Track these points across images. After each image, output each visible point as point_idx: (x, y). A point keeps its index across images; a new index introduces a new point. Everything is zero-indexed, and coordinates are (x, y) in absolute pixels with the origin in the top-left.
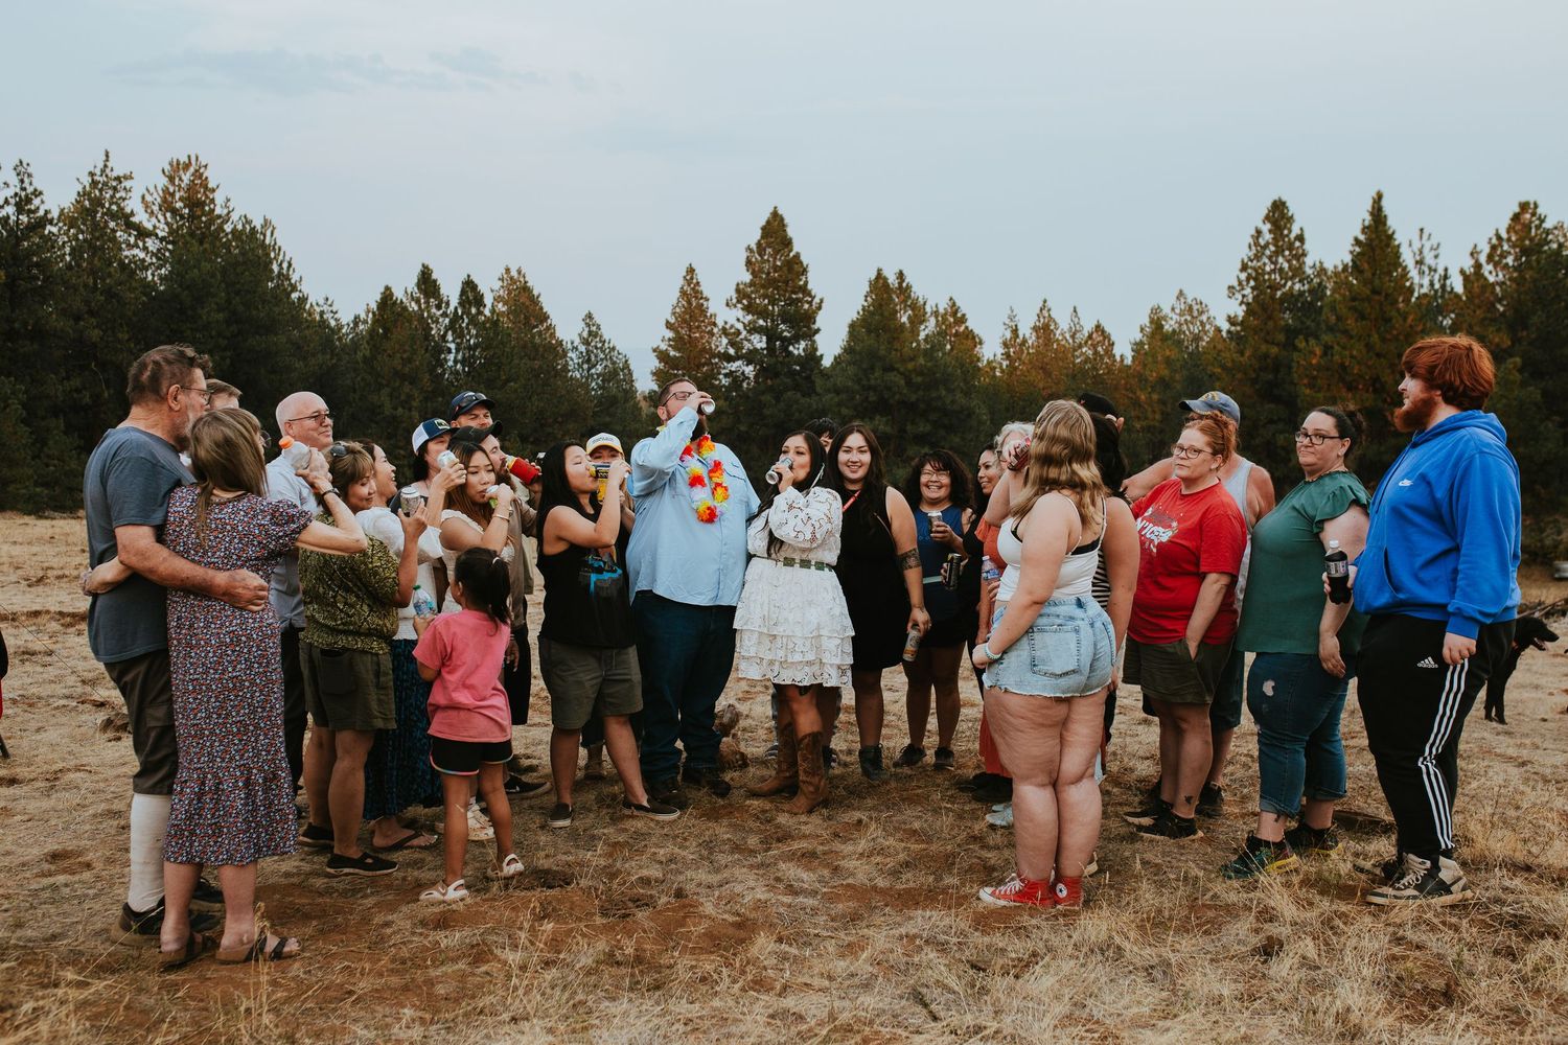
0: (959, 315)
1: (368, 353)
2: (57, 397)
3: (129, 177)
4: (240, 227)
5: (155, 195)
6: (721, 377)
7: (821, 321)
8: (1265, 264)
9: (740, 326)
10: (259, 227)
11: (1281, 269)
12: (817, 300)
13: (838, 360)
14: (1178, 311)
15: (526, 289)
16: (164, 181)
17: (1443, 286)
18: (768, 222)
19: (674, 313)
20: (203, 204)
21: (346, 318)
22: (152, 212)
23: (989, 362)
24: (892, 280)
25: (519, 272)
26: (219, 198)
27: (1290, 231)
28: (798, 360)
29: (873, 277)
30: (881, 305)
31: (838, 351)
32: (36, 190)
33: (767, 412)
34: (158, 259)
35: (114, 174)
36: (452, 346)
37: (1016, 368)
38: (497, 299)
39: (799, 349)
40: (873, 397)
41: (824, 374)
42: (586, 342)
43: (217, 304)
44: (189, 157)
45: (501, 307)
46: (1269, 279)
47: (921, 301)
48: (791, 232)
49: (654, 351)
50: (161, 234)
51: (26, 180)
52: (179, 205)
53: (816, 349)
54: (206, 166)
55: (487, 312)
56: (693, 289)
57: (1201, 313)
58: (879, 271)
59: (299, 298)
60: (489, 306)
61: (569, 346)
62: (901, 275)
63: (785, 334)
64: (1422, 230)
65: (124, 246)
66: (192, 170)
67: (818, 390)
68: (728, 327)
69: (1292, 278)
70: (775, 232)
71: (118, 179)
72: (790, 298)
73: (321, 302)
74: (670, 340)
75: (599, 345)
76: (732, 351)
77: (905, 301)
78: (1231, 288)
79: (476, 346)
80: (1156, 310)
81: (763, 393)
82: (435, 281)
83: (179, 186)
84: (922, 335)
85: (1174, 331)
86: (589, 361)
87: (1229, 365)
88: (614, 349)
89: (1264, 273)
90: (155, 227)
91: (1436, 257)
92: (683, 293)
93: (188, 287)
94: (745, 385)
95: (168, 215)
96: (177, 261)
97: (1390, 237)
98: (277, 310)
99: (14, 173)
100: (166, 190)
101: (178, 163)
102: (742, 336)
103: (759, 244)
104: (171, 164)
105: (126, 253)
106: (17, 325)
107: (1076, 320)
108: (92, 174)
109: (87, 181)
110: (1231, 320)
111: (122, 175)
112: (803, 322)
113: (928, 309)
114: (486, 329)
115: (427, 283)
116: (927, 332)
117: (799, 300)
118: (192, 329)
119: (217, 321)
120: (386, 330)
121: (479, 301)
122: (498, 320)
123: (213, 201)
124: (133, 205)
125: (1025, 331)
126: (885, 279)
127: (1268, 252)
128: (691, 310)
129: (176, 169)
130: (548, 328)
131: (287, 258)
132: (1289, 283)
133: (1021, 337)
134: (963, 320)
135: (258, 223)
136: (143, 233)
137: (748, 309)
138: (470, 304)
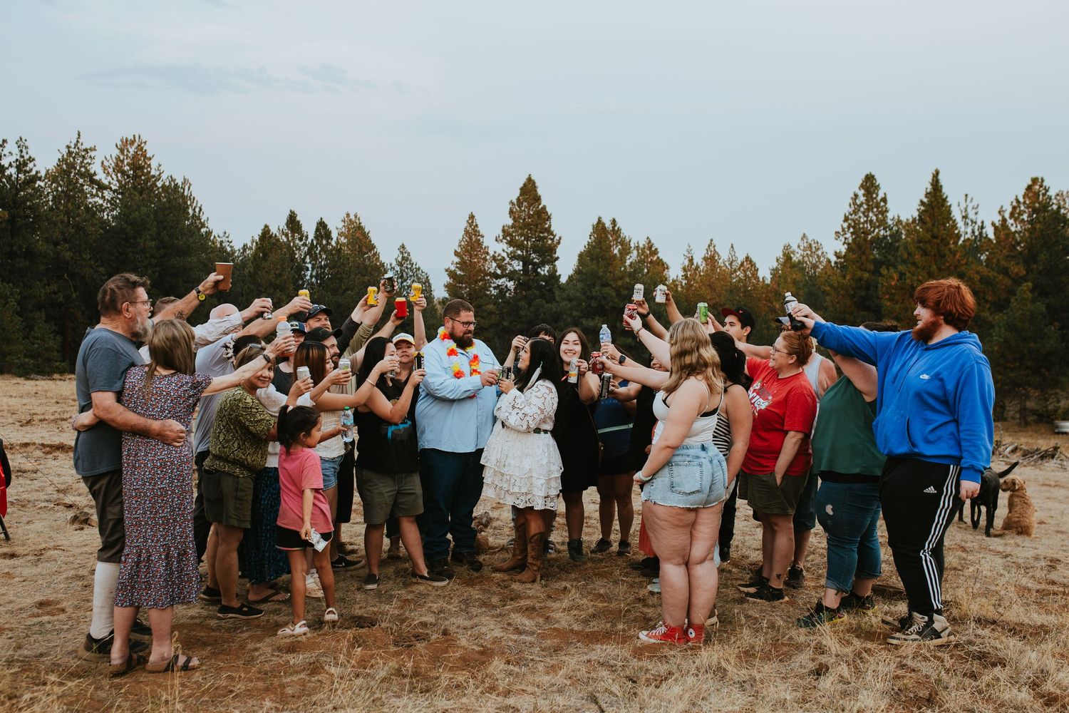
0: (653, 249)
1: (252, 270)
2: (40, 297)
3: (93, 149)
4: (167, 184)
5: (111, 161)
6: (491, 289)
7: (559, 252)
8: (860, 217)
9: (505, 255)
10: (180, 184)
11: (871, 221)
12: (557, 238)
13: (571, 278)
14: (802, 248)
15: (360, 228)
16: (117, 152)
17: (981, 234)
18: (525, 185)
19: (460, 246)
20: (143, 168)
21: (238, 246)
22: (108, 173)
23: (674, 281)
24: (608, 225)
25: (356, 216)
26: (154, 164)
27: (877, 195)
28: (544, 278)
29: (595, 223)
30: (600, 242)
31: (571, 272)
32: (30, 157)
33: (522, 313)
34: (112, 204)
35: (84, 147)
36: (310, 266)
37: (692, 286)
38: (341, 234)
39: (544, 271)
40: (594, 304)
41: (561, 288)
42: (400, 264)
43: (151, 235)
44: (134, 136)
45: (343, 240)
46: (863, 227)
47: (627, 239)
48: (540, 191)
49: (446, 271)
50: (114, 188)
51: (24, 151)
52: (127, 168)
53: (556, 271)
54: (145, 143)
55: (333, 243)
56: (473, 229)
57: (818, 249)
58: (599, 218)
59: (206, 232)
60: (335, 239)
61: (389, 267)
62: (614, 222)
63: (535, 260)
64: (966, 195)
65: (88, 195)
66: (136, 145)
67: (557, 298)
68: (496, 255)
69: (878, 227)
70: (529, 191)
71: (86, 150)
72: (539, 236)
73: (221, 235)
74: (457, 263)
75: (409, 266)
76: (499, 272)
77: (616, 239)
78: (837, 233)
79: (326, 266)
80: (787, 247)
81: (520, 300)
82: (299, 222)
83: (127, 155)
84: (628, 263)
85: (799, 261)
86: (402, 277)
87: (836, 285)
88: (419, 269)
89: (859, 223)
90: (110, 183)
91: (976, 213)
92: (466, 232)
93: (131, 224)
94: (507, 295)
95: (119, 175)
96: (124, 205)
97: (945, 200)
98: (191, 240)
99: (16, 146)
100: (118, 158)
101: (127, 141)
102: (506, 262)
103: (518, 199)
104: (122, 141)
105: (90, 200)
106: (15, 248)
107: (733, 253)
108: (68, 147)
109: (65, 151)
110: (837, 255)
111: (88, 148)
112: (548, 253)
113: (632, 245)
114: (332, 255)
115: (293, 223)
116: (631, 260)
117: (545, 238)
118: (133, 253)
119: (151, 247)
120: (265, 255)
121: (328, 235)
122: (341, 248)
123: (149, 166)
124: (96, 168)
125: (698, 260)
126: (604, 224)
127: (862, 209)
128: (472, 243)
129: (126, 143)
130: (375, 254)
131: (199, 205)
132: (877, 230)
133: (695, 264)
134: (656, 252)
135: (179, 181)
136: (102, 187)
137: (510, 243)
138: (322, 237)
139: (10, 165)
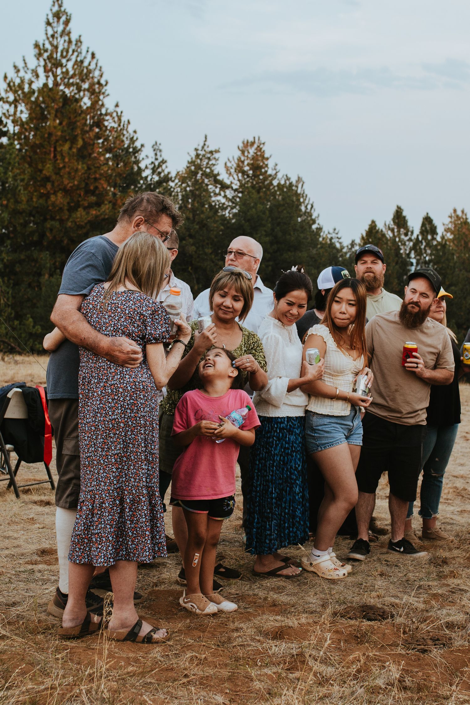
3: (217, 151)
5: (233, 163)
10: (294, 183)
15: (466, 224)
16: (239, 153)
20: (261, 167)
21: (346, 242)
22: (230, 174)
26: (271, 163)
32: (163, 160)
34: (233, 203)
35: (210, 149)
36: (414, 261)
38: (447, 230)
43: (265, 231)
44: (254, 138)
45: (449, 236)
51: (158, 154)
52: (246, 168)
55: (439, 239)
59: (317, 229)
60: (440, 234)
65: (212, 194)
66: (255, 146)
71: (211, 152)
73: (331, 231)
79: (430, 261)
82: (404, 217)
83: (247, 156)
90: (232, 183)
93: (249, 220)
95: (240, 175)
96: (244, 203)
98: (302, 235)
99: (152, 150)
100: (239, 160)
101: (248, 142)
104: (243, 143)
105: (213, 199)
108: (196, 150)
109: (193, 154)
111: (213, 150)
114: (437, 250)
115: (400, 218)
121: (433, 231)
122: (446, 244)
123: (267, 165)
124: (219, 169)
129: (247, 145)
131: (311, 202)
135: (294, 180)
136: (224, 187)
138: (427, 233)
139: (146, 167)
